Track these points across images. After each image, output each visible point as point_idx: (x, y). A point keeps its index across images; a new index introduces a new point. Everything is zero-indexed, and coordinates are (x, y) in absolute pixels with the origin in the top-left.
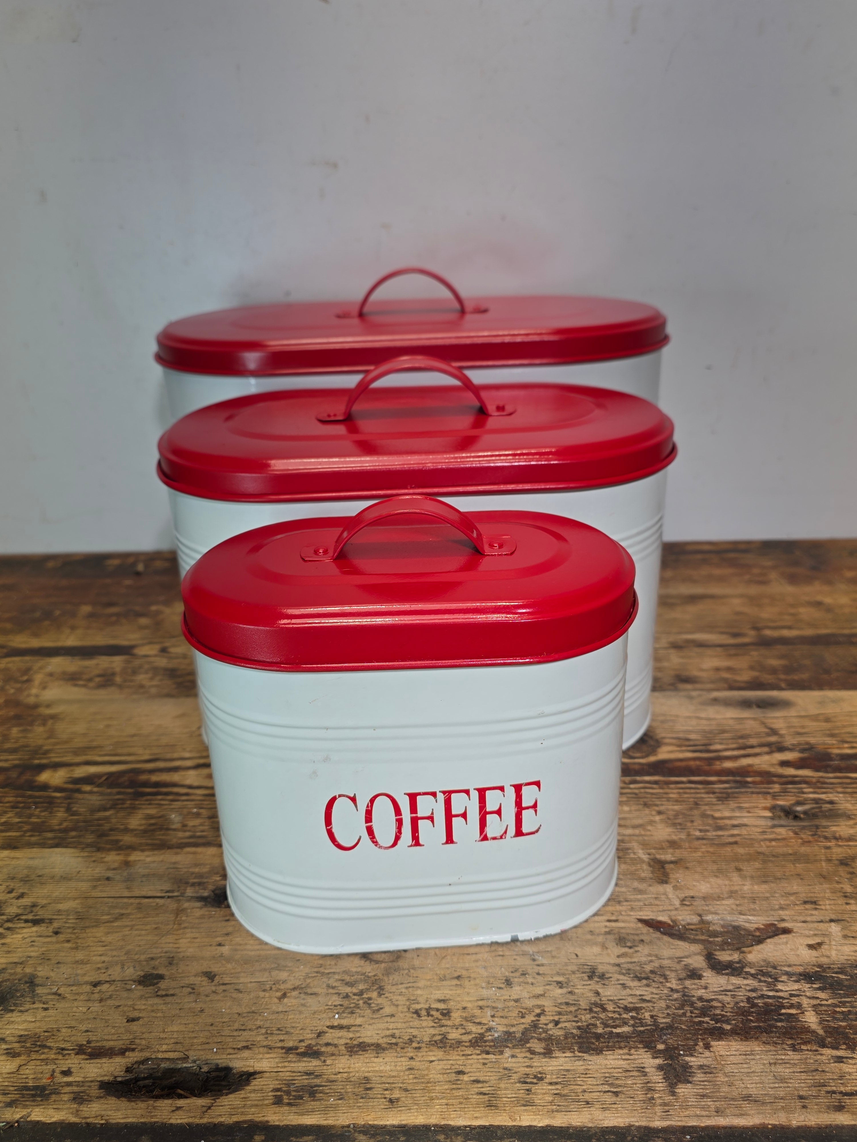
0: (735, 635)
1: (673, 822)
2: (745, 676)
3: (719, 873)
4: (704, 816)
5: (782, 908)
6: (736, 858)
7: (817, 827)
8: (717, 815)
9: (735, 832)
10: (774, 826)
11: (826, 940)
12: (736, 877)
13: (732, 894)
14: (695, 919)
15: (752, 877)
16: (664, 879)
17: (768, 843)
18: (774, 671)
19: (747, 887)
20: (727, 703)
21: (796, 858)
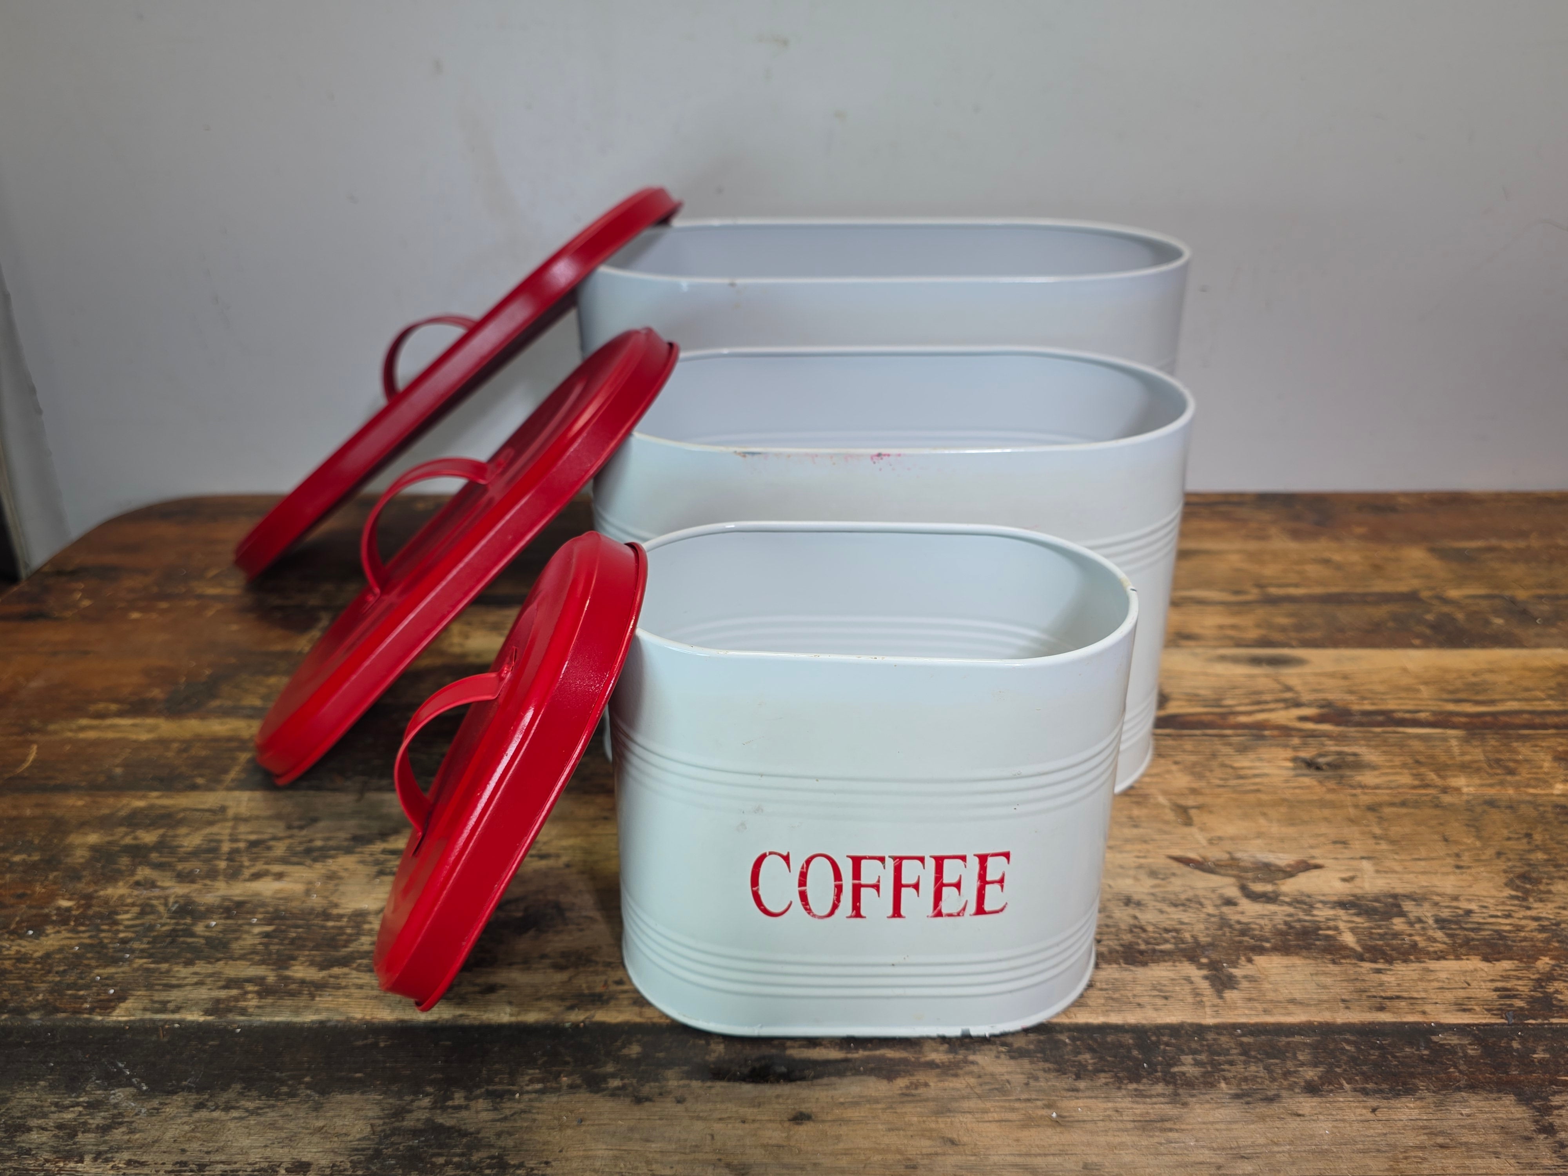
0: (1237, 592)
1: (1193, 770)
2: (1253, 634)
3: (1245, 816)
4: (1223, 765)
5: (1312, 847)
6: (1260, 804)
7: (1342, 777)
8: (1236, 765)
9: (1258, 780)
10: (1297, 776)
11: (1358, 874)
12: (1262, 821)
13: (1259, 835)
14: (1226, 856)
15: (1279, 821)
16: (1188, 822)
17: (1291, 791)
18: (1283, 629)
19: (1275, 829)
20: (1236, 660)
21: (1323, 804)
